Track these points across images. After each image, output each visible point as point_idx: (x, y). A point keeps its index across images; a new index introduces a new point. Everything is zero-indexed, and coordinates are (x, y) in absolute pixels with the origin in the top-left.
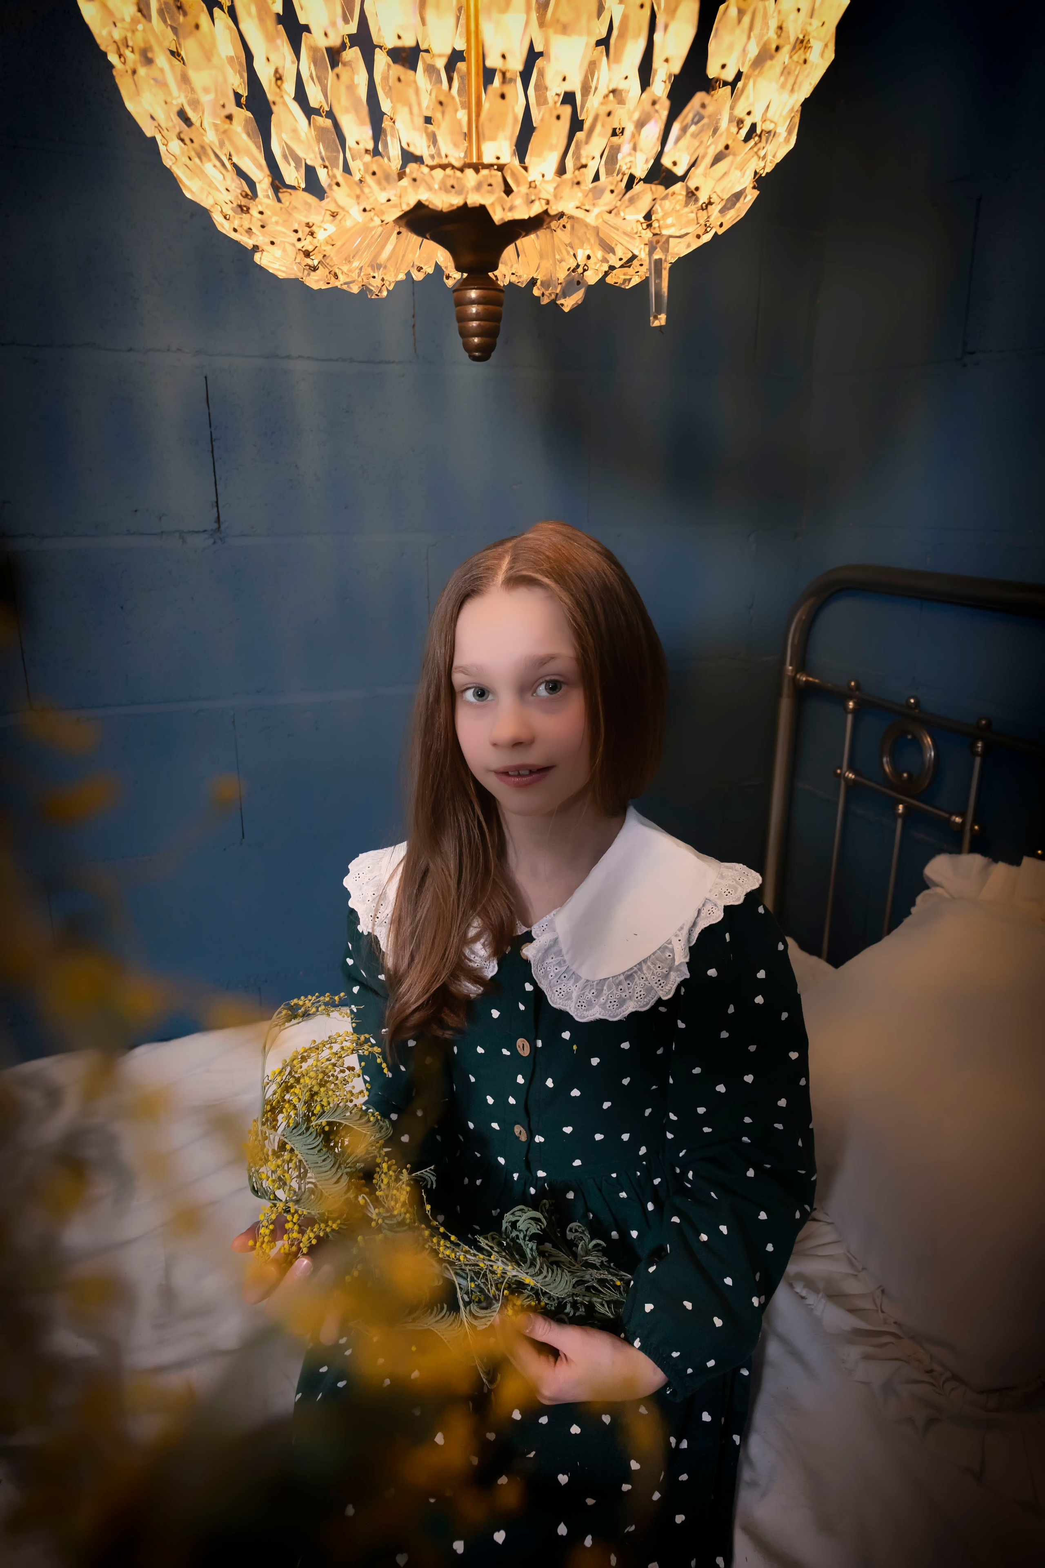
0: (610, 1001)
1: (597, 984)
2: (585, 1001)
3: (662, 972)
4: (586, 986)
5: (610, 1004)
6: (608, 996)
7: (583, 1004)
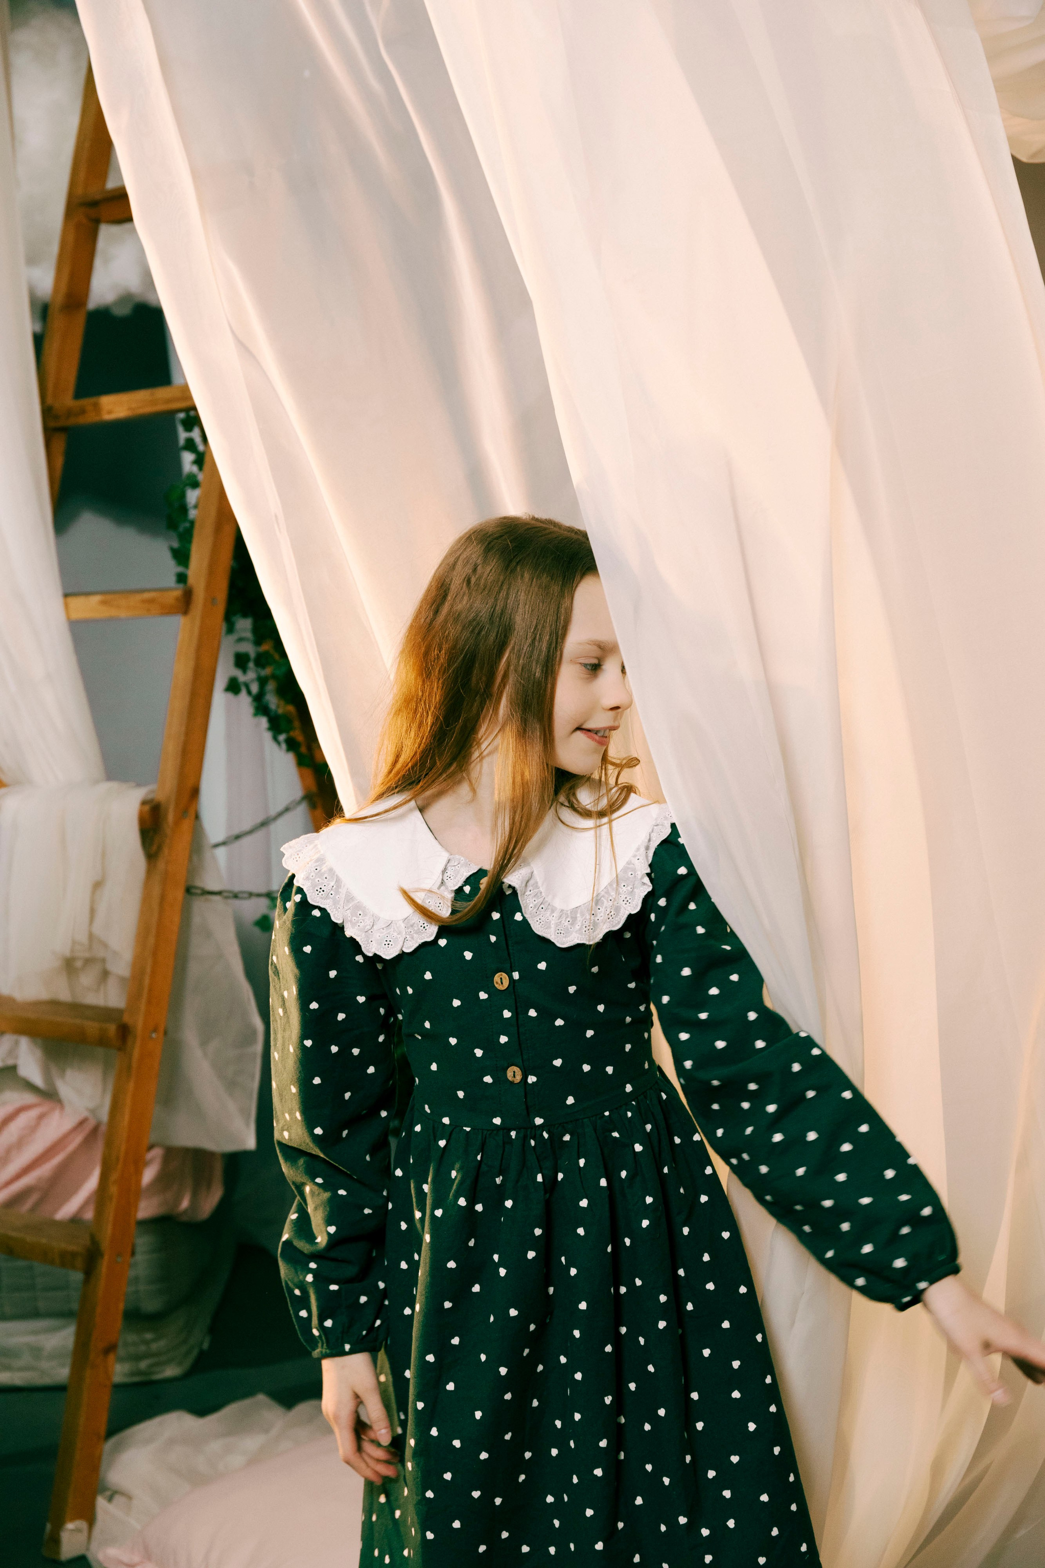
0: (585, 926)
1: (571, 912)
2: (562, 929)
3: (628, 890)
4: (562, 915)
5: (585, 929)
6: (582, 922)
7: (561, 931)
